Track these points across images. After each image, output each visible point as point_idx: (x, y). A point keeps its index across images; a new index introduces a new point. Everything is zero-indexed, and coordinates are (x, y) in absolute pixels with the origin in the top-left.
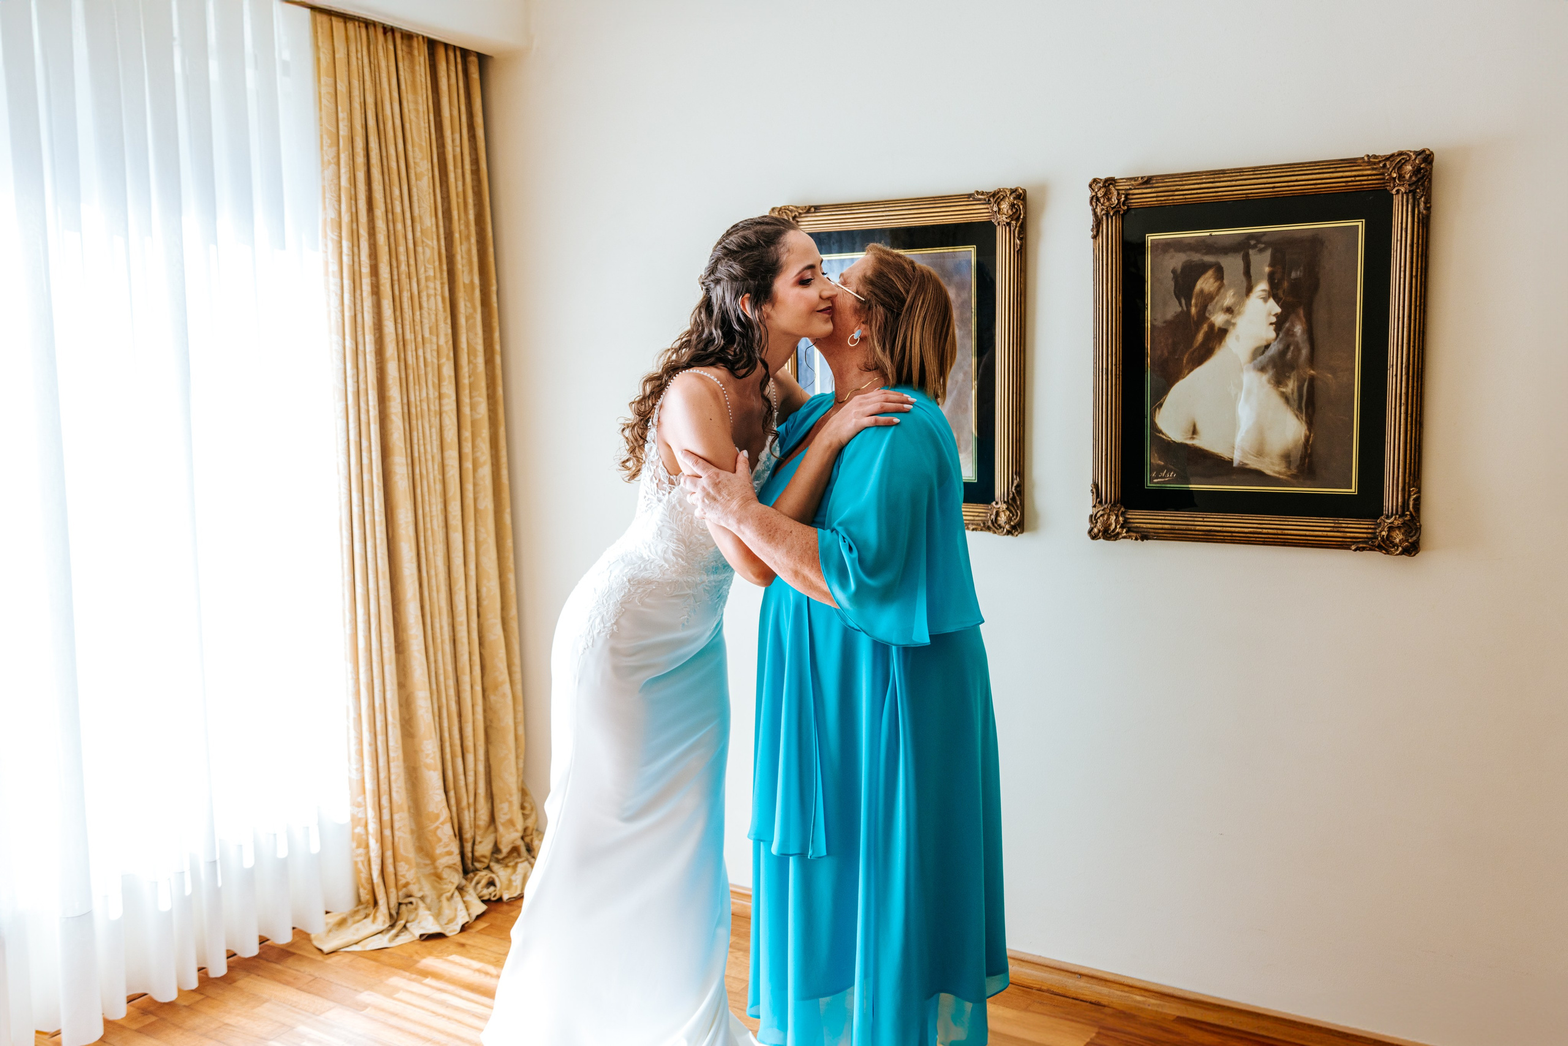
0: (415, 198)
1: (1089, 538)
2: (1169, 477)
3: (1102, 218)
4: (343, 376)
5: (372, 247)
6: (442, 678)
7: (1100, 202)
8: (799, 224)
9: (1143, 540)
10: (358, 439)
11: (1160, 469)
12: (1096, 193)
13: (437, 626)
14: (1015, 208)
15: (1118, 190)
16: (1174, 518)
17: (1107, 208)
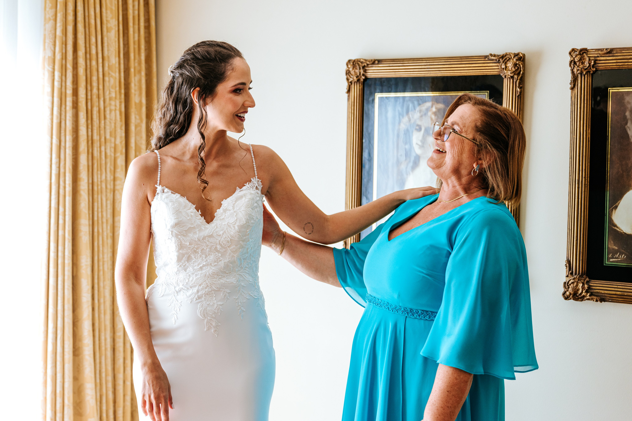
0: (105, 44)
1: (563, 298)
2: (621, 258)
3: (578, 76)
4: (49, 163)
5: (75, 76)
6: (104, 375)
7: (576, 65)
8: (367, 71)
9: (601, 302)
10: (57, 206)
11: (615, 252)
12: (574, 58)
13: (103, 338)
14: (517, 66)
15: (589, 57)
16: (624, 287)
17: (581, 69)
